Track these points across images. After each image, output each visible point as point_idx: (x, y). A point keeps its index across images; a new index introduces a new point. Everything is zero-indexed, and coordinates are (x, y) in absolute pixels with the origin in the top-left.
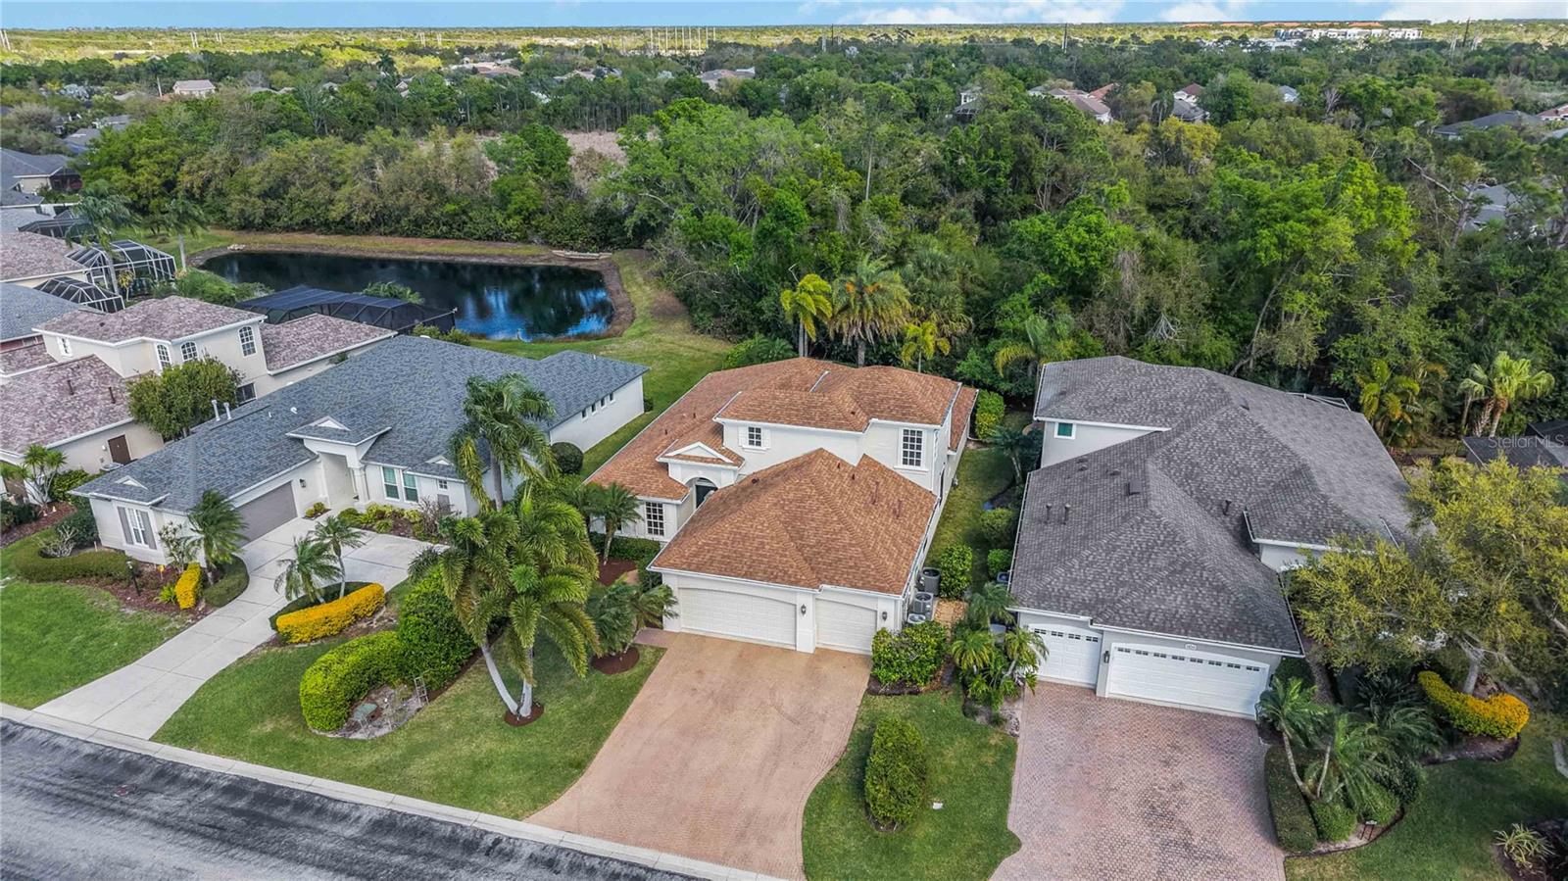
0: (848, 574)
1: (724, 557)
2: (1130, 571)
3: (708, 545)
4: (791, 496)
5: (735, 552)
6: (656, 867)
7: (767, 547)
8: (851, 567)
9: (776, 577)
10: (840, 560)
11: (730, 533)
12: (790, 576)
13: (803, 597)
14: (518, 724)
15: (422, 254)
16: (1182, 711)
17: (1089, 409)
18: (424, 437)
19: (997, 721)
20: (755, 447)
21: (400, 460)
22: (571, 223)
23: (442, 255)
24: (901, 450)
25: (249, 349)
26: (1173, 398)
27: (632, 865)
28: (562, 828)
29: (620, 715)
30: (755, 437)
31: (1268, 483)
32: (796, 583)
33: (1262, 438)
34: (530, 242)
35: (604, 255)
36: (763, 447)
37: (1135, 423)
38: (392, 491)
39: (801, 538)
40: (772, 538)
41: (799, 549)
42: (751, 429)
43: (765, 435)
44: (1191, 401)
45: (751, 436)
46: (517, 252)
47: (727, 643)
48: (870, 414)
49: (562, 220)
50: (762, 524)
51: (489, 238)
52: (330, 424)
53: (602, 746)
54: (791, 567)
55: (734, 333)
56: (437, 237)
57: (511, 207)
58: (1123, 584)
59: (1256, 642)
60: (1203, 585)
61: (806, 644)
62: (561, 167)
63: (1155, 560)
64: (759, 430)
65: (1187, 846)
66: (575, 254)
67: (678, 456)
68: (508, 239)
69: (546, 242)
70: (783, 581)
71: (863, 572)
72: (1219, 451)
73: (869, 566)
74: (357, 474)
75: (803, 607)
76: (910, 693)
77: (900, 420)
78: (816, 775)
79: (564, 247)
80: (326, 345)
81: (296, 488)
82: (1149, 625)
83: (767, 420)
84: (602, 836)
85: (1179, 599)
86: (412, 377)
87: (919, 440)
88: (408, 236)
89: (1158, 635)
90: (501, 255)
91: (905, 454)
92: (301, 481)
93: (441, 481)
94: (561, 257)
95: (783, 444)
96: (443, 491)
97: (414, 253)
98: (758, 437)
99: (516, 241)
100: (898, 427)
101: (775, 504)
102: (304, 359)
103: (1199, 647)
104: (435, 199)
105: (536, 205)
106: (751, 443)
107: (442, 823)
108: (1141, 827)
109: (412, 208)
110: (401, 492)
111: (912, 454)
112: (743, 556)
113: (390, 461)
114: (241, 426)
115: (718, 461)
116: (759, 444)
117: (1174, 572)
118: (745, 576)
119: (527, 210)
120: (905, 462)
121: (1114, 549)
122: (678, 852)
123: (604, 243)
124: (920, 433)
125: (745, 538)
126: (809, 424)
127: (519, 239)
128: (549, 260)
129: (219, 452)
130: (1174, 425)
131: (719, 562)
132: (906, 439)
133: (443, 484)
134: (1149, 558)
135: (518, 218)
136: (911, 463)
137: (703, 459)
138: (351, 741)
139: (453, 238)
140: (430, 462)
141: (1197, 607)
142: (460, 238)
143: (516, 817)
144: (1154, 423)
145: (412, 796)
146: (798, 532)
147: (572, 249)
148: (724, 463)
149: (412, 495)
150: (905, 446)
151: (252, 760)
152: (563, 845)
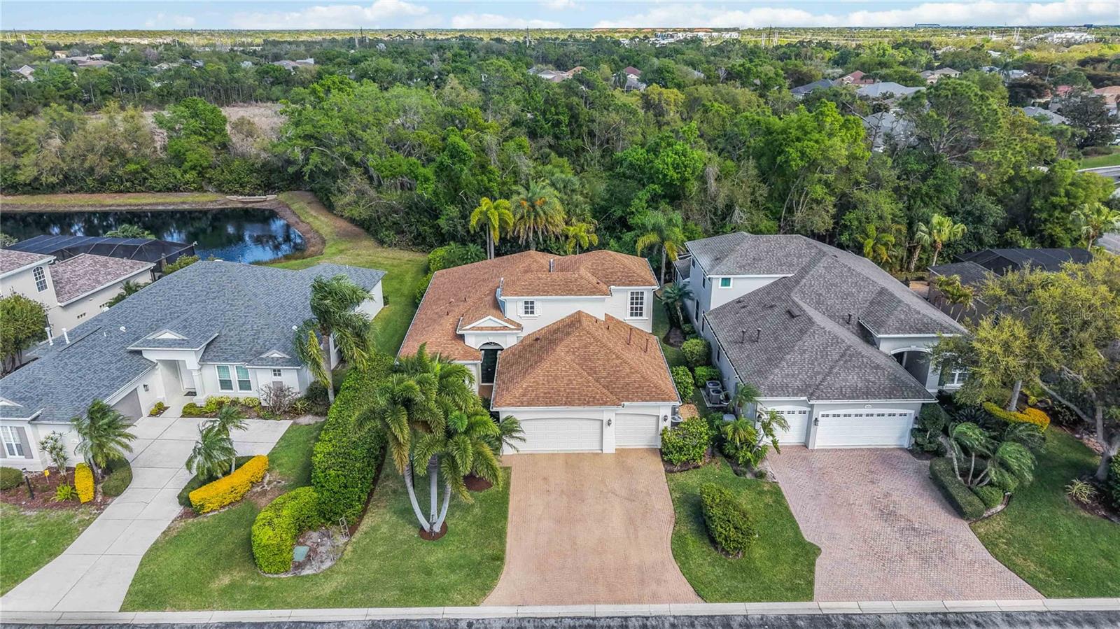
0: (637, 392)
1: (545, 393)
2: (820, 364)
3: (531, 387)
4: (577, 345)
5: (553, 389)
6: (597, 615)
7: (574, 382)
8: (637, 388)
9: (588, 402)
10: (628, 384)
11: (544, 376)
12: (598, 400)
13: (607, 413)
14: (434, 539)
15: (110, 206)
16: (862, 450)
17: (740, 267)
18: (251, 338)
19: (761, 475)
20: (530, 315)
21: (234, 358)
22: (239, 174)
23: (130, 205)
24: (629, 306)
25: (42, 286)
26: (788, 255)
27: (579, 618)
28: (512, 604)
29: (506, 518)
30: (529, 308)
31: (866, 301)
32: (605, 404)
33: (852, 274)
34: (206, 191)
35: (270, 197)
36: (535, 315)
37: (771, 273)
38: (226, 384)
39: (595, 373)
40: (576, 376)
41: (597, 380)
42: (526, 303)
43: (537, 305)
44: (800, 256)
45: (526, 308)
46: (197, 199)
47: (552, 456)
48: (608, 283)
49: (231, 172)
50: (565, 367)
51: (169, 190)
52: (168, 335)
53: (506, 542)
54: (597, 393)
55: (414, 244)
56: (121, 192)
57: (187, 165)
58: (819, 373)
59: (909, 398)
60: (866, 367)
61: (610, 448)
62: (221, 131)
63: (831, 356)
64: (532, 303)
65: (913, 529)
66: (247, 198)
67: (472, 328)
68: (186, 190)
69: (220, 189)
70: (595, 405)
71: (647, 390)
72: (831, 285)
73: (649, 386)
74: (195, 374)
75: (610, 420)
76: (694, 468)
77: (629, 285)
78: (668, 531)
79: (236, 193)
80: (101, 279)
81: (141, 391)
82: (843, 396)
83: (539, 295)
84: (546, 603)
85: (855, 377)
86: (222, 293)
87: (642, 298)
88: (93, 192)
89: (851, 402)
90: (183, 203)
91: (632, 309)
92: (145, 386)
93: (274, 371)
94: (234, 201)
95: (551, 311)
96: (277, 379)
97: (103, 206)
98: (532, 308)
99: (192, 191)
100: (627, 291)
101: (568, 352)
102: (86, 291)
103: (874, 406)
104: (117, 160)
105: (208, 161)
106: (527, 313)
107: (418, 620)
108: (883, 524)
109: (97, 169)
110: (235, 384)
111: (637, 309)
112: (559, 391)
113: (226, 360)
114: (84, 346)
115: (505, 328)
116: (532, 313)
117: (846, 362)
118: (566, 404)
119: (201, 166)
120: (632, 315)
121: (804, 352)
122: (606, 602)
123: (268, 187)
124: (642, 293)
125: (556, 378)
126: (571, 294)
127: (196, 189)
128: (225, 203)
129: (75, 368)
130: (796, 272)
131: (543, 397)
132: (632, 299)
133: (277, 373)
134: (827, 355)
135: (194, 172)
136: (636, 314)
137: (492, 328)
138: (303, 576)
139: (136, 192)
140: (264, 356)
141: (868, 381)
142: (143, 192)
143: (474, 604)
144: (782, 272)
145: (382, 606)
146: (591, 369)
147: (241, 194)
148: (510, 329)
149: (245, 385)
150: (632, 304)
151: (226, 608)
152: (520, 616)
